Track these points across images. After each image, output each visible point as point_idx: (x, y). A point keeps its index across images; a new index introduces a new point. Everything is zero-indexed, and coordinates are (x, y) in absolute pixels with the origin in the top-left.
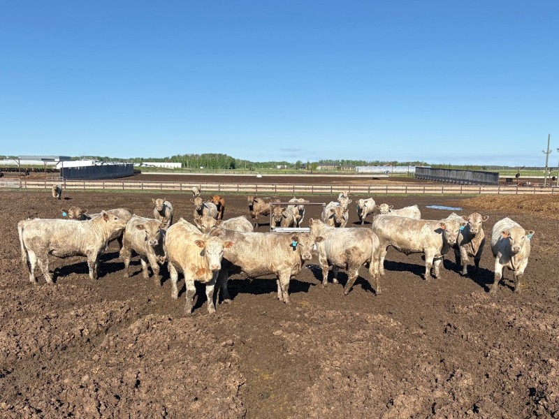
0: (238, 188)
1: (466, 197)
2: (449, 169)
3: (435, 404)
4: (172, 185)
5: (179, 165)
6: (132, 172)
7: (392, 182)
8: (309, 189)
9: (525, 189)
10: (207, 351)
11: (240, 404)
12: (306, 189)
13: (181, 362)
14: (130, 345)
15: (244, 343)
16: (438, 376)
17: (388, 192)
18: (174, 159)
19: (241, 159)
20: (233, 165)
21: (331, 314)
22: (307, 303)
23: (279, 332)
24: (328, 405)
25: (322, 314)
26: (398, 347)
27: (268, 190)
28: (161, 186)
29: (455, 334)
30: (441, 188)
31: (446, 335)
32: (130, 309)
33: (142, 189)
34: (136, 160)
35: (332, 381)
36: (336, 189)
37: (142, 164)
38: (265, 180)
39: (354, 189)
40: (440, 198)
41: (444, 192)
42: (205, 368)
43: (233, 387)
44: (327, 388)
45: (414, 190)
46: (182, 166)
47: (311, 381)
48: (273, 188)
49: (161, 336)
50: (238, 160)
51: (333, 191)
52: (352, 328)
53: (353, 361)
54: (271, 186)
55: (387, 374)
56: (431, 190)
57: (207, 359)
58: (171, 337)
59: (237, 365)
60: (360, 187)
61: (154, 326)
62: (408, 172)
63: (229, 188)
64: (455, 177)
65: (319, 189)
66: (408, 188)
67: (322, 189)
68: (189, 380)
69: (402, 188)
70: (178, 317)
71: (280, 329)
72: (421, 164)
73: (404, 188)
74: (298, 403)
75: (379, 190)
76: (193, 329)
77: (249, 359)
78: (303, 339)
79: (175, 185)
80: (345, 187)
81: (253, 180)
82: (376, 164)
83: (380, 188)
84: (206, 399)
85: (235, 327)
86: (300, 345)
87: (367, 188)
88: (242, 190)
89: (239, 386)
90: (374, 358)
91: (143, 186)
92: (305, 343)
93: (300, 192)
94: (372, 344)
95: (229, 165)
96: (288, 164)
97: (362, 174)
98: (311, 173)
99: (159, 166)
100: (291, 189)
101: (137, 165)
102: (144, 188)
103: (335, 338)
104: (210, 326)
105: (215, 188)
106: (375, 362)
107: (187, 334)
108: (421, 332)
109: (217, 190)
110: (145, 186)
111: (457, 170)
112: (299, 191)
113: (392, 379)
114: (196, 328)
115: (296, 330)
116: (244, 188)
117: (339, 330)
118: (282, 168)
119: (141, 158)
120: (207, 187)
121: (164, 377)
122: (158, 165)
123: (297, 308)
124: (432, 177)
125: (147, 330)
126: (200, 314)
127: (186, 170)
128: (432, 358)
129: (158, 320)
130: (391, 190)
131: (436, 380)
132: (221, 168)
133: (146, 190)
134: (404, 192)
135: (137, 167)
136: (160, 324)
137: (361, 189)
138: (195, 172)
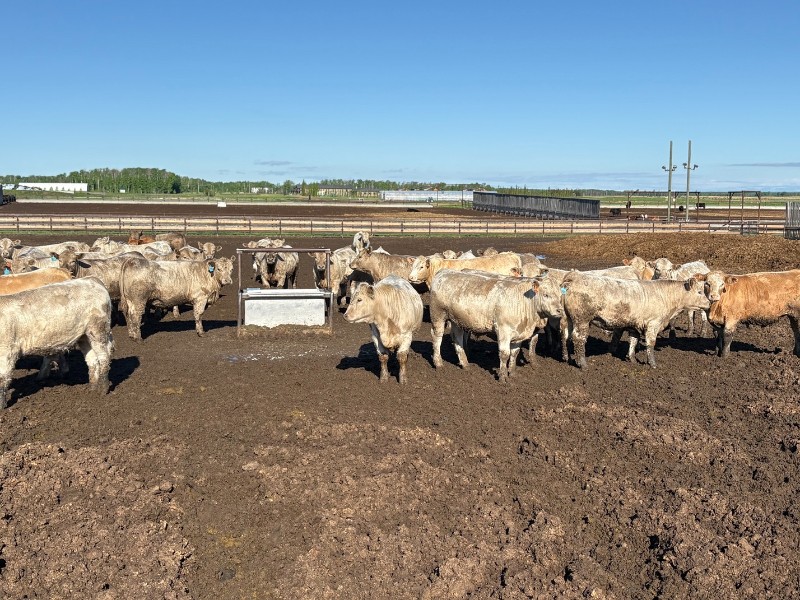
0: (185, 224)
1: (551, 238)
2: (525, 195)
3: (505, 570)
4: (70, 220)
5: (83, 187)
7: (437, 215)
8: (305, 226)
9: (640, 225)
10: (127, 503)
11: (183, 591)
12: (300, 226)
13: (79, 525)
15: (191, 487)
16: (510, 524)
17: (432, 231)
18: (75, 178)
19: (190, 178)
20: (177, 186)
21: (339, 430)
22: (301, 414)
23: (251, 465)
24: (333, 583)
25: (324, 430)
27: (236, 228)
28: (51, 223)
29: (535, 454)
30: (513, 225)
31: (522, 457)
34: (8, 180)
35: (341, 541)
36: (349, 226)
37: (16, 186)
38: (231, 211)
39: (378, 227)
40: (512, 240)
41: (518, 230)
42: (123, 532)
43: (172, 564)
44: (333, 555)
45: (472, 228)
46: (89, 188)
47: (305, 545)
48: (245, 225)
49: (45, 481)
50: (186, 179)
51: (345, 229)
52: (375, 453)
53: (374, 506)
54: (243, 222)
55: (429, 524)
56: (498, 228)
57: (126, 518)
58: (62, 482)
59: (179, 525)
60: (388, 224)
61: (34, 463)
62: (462, 200)
63: (170, 224)
64: (534, 208)
65: (322, 226)
66: (463, 224)
67: (326, 226)
68: (94, 554)
69: (453, 224)
70: (76, 447)
71: (254, 460)
72: (482, 188)
73: (457, 224)
74: (283, 582)
75: (417, 227)
76: (102, 467)
77: (200, 514)
78: (293, 475)
79: (75, 220)
80: (364, 223)
81: (212, 211)
82: (412, 187)
83: (418, 224)
84: (124, 586)
85: (176, 459)
86: (287, 484)
87: (399, 224)
88: (192, 228)
89: (183, 560)
90: (409, 499)
91: (18, 223)
92: (296, 482)
93: (290, 232)
94: (406, 476)
95: (170, 186)
96: (270, 186)
97: (391, 202)
98: (309, 201)
99: (48, 189)
100: (276, 225)
101: (8, 187)
102: (21, 226)
103: (346, 470)
104: (132, 459)
105: (146, 224)
106: (411, 507)
107: (92, 474)
108: (483, 453)
109: (150, 227)
110: (24, 223)
111: (536, 197)
112: (288, 229)
113: (438, 533)
114: (107, 465)
115: (280, 460)
116: (195, 225)
117: (353, 457)
118: (259, 193)
119: (15, 175)
120: (131, 224)
121: (49, 551)
122: (46, 186)
123: (284, 423)
124: (498, 207)
125: (20, 472)
126: (114, 439)
127: (95, 195)
128: (500, 495)
129: (40, 453)
130: (437, 228)
131: (507, 530)
132: (157, 190)
133: (24, 230)
134: (457, 231)
135: (8, 191)
136: (44, 461)
137: (390, 227)
138: (111, 200)
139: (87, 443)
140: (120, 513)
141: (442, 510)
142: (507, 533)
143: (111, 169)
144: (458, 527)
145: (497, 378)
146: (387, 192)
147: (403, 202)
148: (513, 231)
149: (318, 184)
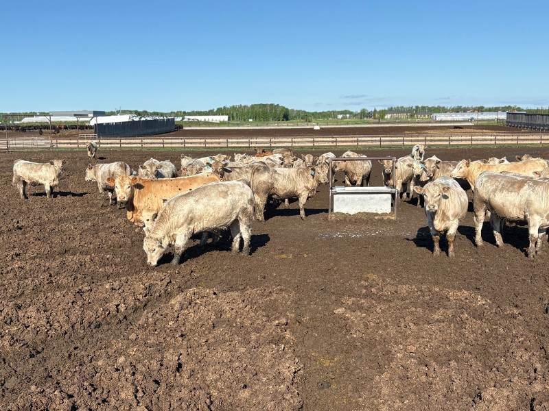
0: (292, 142)
3: (533, 400)
4: (217, 140)
5: (225, 118)
6: (174, 127)
7: (478, 131)
8: (375, 141)
10: (257, 330)
11: (296, 393)
12: (372, 141)
13: (228, 344)
14: (171, 323)
15: (299, 322)
16: (538, 366)
17: (474, 142)
18: (220, 112)
19: (295, 109)
20: (286, 116)
21: (404, 289)
22: (375, 277)
23: (340, 310)
24: (401, 398)
25: (393, 289)
26: (487, 331)
27: (326, 144)
28: (205, 143)
30: (539, 137)
31: (547, 316)
32: (170, 282)
33: (185, 147)
34: (177, 114)
35: (406, 369)
36: (407, 141)
37: (183, 118)
38: (324, 132)
39: (431, 141)
40: (538, 149)
41: (543, 142)
42: (255, 350)
43: (288, 374)
44: (400, 378)
45: (505, 140)
46: (229, 118)
47: (380, 369)
48: (333, 142)
49: (205, 313)
50: (293, 110)
51: (406, 143)
52: (430, 307)
53: (431, 346)
54: (331, 139)
55: (473, 362)
56: (527, 140)
57: (257, 341)
58: (216, 315)
59: (292, 348)
60: (439, 138)
61: (198, 301)
62: (498, 119)
63: (282, 142)
65: (387, 141)
67: (391, 141)
68: (237, 364)
69: (490, 138)
70: (224, 291)
71: (342, 307)
72: (514, 109)
73: (493, 138)
74: (365, 394)
75: (461, 140)
76: (241, 305)
77: (305, 342)
78: (370, 319)
79: (221, 140)
80: (420, 138)
81: (310, 132)
82: (457, 110)
83: (463, 138)
84: (257, 387)
85: (289, 303)
86: (366, 325)
87: (447, 138)
88: (296, 145)
89: (295, 373)
90: (457, 342)
91: (185, 143)
92: (372, 324)
93: (365, 146)
94: (454, 326)
95: (282, 116)
96: (351, 113)
97: (441, 122)
98: (379, 123)
99: (203, 120)
100: (355, 141)
101: (178, 119)
102: (186, 145)
103: (408, 318)
104: (260, 301)
105: (266, 143)
106: (459, 348)
107: (234, 311)
108: (516, 311)
109: (268, 145)
110: (188, 143)
112: (364, 144)
113: (480, 369)
114: (244, 304)
115: (361, 308)
116: (299, 142)
117: (414, 309)
118: (343, 118)
119: (182, 111)
120: (256, 143)
121: (209, 360)
122: (202, 118)
123: (363, 282)
124: (527, 124)
125: (189, 307)
126: (248, 287)
127: (233, 124)
128: (528, 343)
129: (202, 294)
130: (477, 140)
131: (535, 371)
132: (273, 120)
133: (188, 147)
134: (493, 142)
135: (178, 122)
136: (204, 300)
137: (440, 140)
138: (243, 126)
139: (231, 289)
140: (253, 337)
141: (483, 352)
142: (535, 372)
143: (243, 105)
144: (496, 365)
145: (527, 255)
146: (438, 114)
147: (451, 122)
148: (539, 142)
149: (385, 110)
